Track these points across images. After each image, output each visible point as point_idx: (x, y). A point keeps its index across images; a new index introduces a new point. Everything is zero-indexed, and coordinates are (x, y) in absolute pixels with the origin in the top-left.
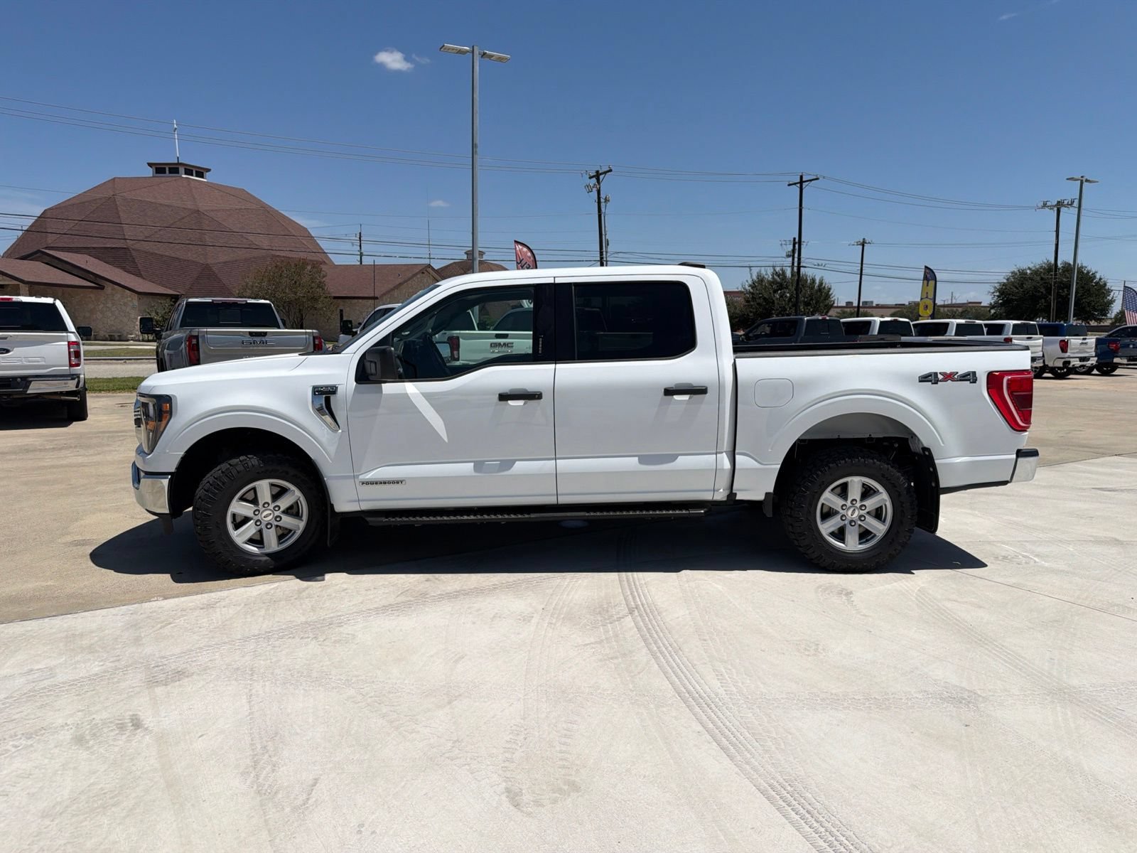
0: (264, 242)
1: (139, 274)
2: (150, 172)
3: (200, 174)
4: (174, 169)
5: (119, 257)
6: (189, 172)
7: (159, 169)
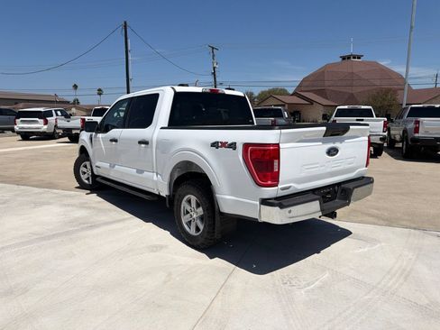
0: (378, 83)
1: (327, 98)
2: (341, 59)
3: (359, 58)
4: (349, 58)
5: (321, 93)
6: (354, 58)
7: (344, 58)
